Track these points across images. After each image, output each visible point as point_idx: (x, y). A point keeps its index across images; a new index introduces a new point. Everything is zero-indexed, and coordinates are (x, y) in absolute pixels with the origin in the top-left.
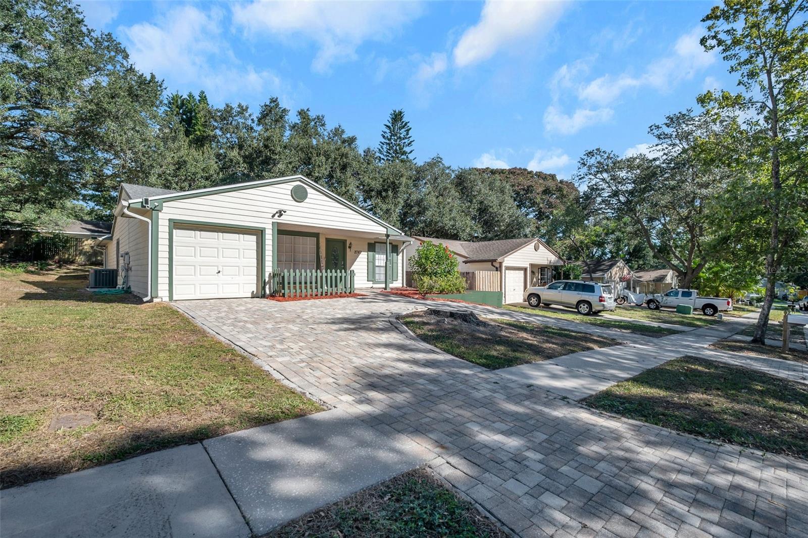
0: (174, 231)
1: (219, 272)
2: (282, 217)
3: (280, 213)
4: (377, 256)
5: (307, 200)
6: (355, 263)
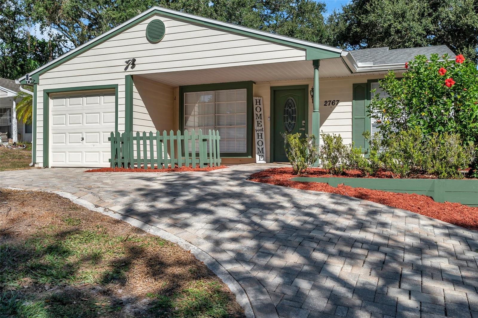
1: (83, 139)
3: (132, 63)
5: (166, 38)
6: (327, 122)
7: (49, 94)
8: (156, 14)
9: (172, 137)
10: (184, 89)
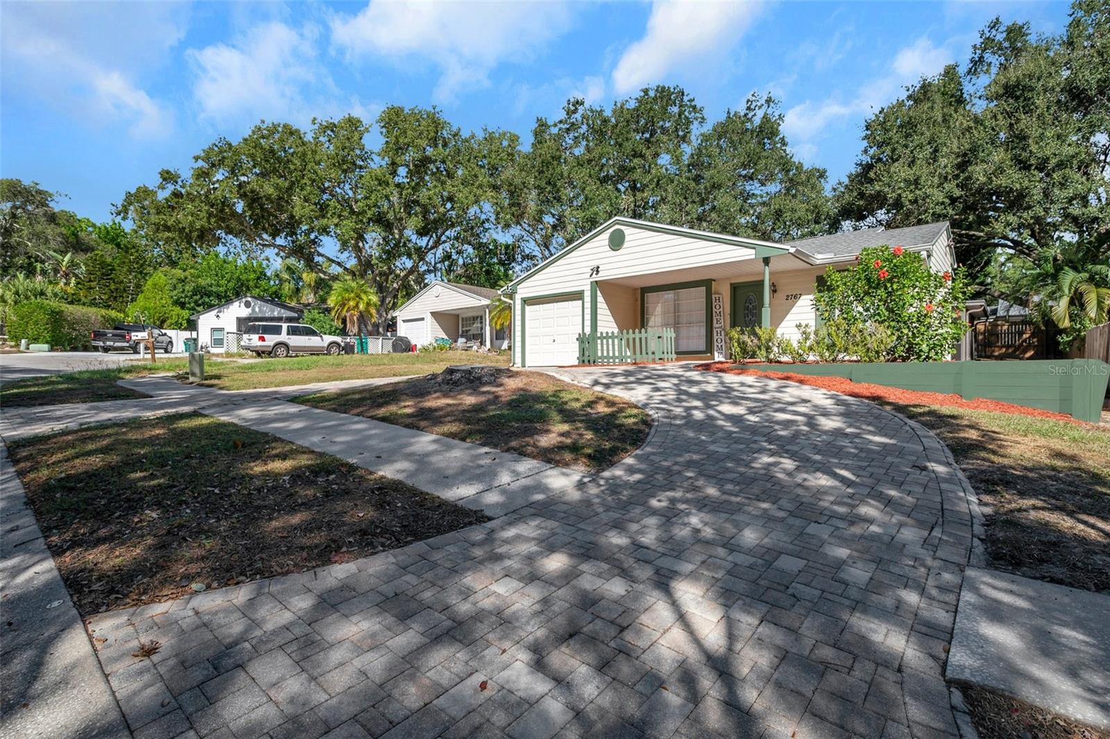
0: (526, 307)
1: (554, 341)
2: (599, 274)
3: (597, 270)
5: (626, 245)
6: (789, 317)
7: (527, 301)
8: (618, 224)
9: (631, 336)
10: (645, 290)
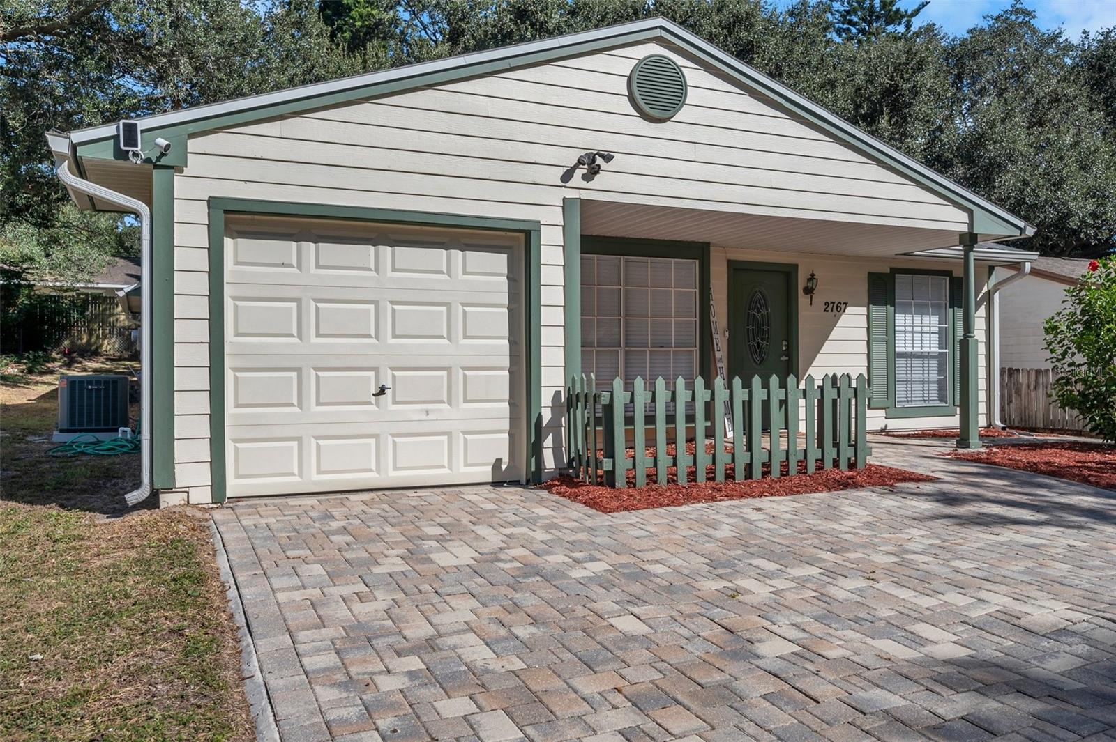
0: (228, 243)
1: (382, 391)
2: (600, 181)
3: (592, 164)
4: (899, 318)
5: (683, 114)
6: (827, 347)
8: (660, 41)
